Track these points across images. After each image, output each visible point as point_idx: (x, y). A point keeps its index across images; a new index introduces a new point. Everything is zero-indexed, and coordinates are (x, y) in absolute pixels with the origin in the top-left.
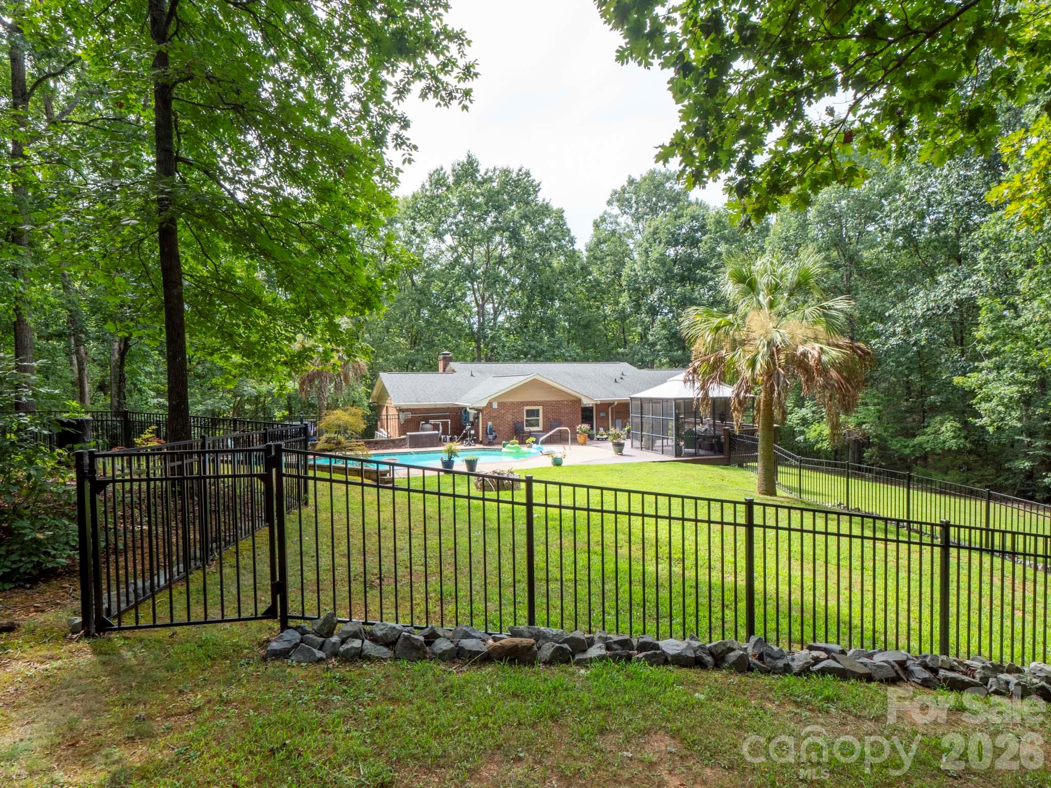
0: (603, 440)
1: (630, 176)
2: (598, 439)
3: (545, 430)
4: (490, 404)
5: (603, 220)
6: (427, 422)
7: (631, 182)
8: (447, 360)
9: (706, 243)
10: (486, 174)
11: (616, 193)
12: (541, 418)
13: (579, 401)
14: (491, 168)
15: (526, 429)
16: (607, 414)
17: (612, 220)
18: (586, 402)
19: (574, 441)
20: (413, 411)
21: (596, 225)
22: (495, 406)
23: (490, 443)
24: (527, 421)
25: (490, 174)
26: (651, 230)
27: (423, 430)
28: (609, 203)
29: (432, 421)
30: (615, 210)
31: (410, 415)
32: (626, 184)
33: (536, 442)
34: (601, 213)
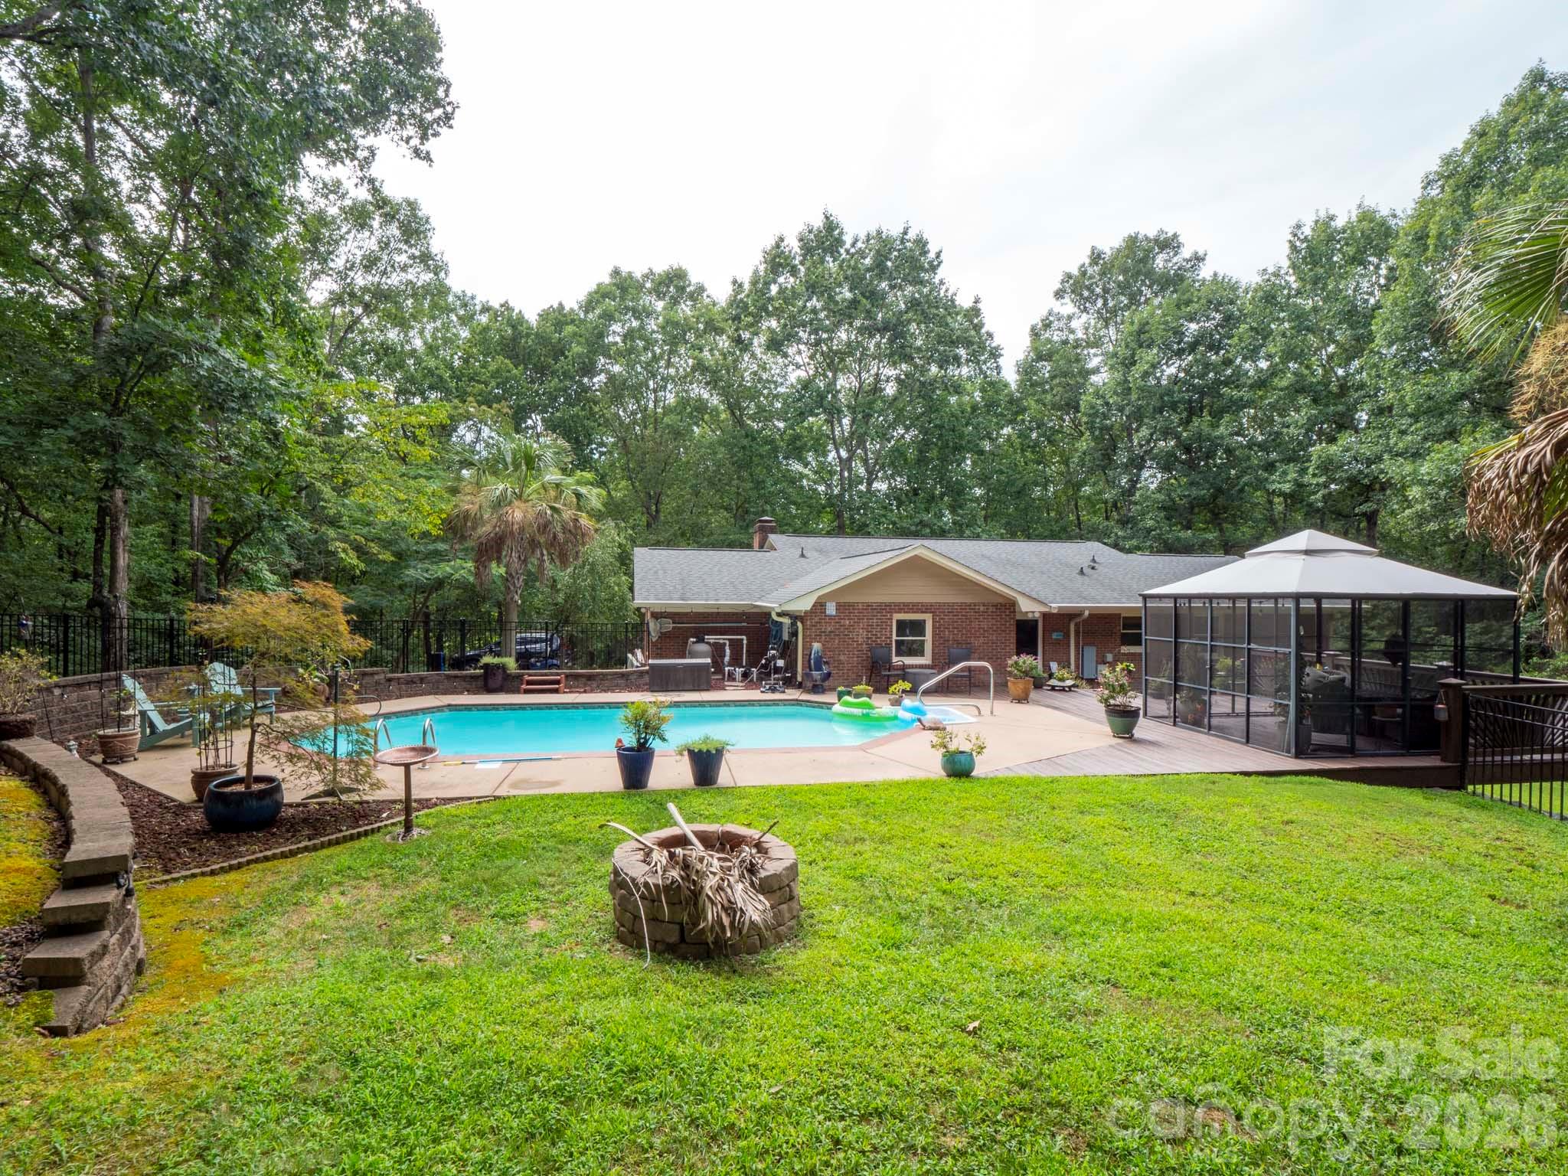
0: (1063, 690)
1: (1093, 248)
2: (1053, 688)
3: (938, 665)
4: (820, 605)
5: (1047, 325)
6: (701, 640)
7: (1096, 257)
8: (765, 531)
9: (1240, 340)
10: (853, 245)
11: (1069, 276)
12: (928, 637)
13: (1011, 605)
14: (862, 236)
15: (896, 660)
16: (1067, 636)
17: (1061, 324)
18: (1027, 607)
19: (1002, 690)
20: (675, 617)
21: (1035, 334)
22: (831, 609)
23: (816, 689)
24: (899, 643)
25: (859, 245)
26: (1135, 327)
27: (693, 655)
28: (1059, 294)
29: (709, 638)
30: (1067, 307)
31: (669, 625)
32: (1087, 261)
33: (913, 691)
34: (1045, 313)
